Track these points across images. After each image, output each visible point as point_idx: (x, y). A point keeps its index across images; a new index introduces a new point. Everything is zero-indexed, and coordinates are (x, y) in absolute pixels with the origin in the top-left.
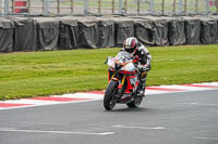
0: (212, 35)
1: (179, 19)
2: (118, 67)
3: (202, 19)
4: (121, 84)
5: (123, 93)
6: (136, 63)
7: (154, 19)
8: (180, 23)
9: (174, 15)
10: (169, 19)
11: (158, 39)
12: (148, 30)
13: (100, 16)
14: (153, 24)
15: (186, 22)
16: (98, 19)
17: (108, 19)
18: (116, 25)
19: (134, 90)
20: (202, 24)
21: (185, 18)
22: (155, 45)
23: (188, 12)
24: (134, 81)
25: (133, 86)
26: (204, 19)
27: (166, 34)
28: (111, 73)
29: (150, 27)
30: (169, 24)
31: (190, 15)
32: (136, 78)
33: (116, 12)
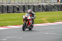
0: (37, 9)
1: (27, 4)
2: (26, 18)
3: (34, 4)
4: (27, 23)
5: (28, 25)
6: (31, 17)
7: (19, 4)
8: (27, 6)
9: (25, 3)
10: (24, 4)
11: (20, 11)
12: (17, 8)
13: (3, 3)
14: (19, 6)
15: (29, 6)
16: (2, 4)
17: (5, 5)
18: (8, 6)
19: (31, 24)
20: (34, 6)
21: (29, 4)
22: (20, 12)
23: (30, 2)
24: (31, 22)
25: (30, 23)
26: (35, 5)
27: (23, 9)
28: (24, 20)
29: (18, 7)
30: (24, 6)
31: (30, 3)
32: (31, 21)
33: (8, 2)
